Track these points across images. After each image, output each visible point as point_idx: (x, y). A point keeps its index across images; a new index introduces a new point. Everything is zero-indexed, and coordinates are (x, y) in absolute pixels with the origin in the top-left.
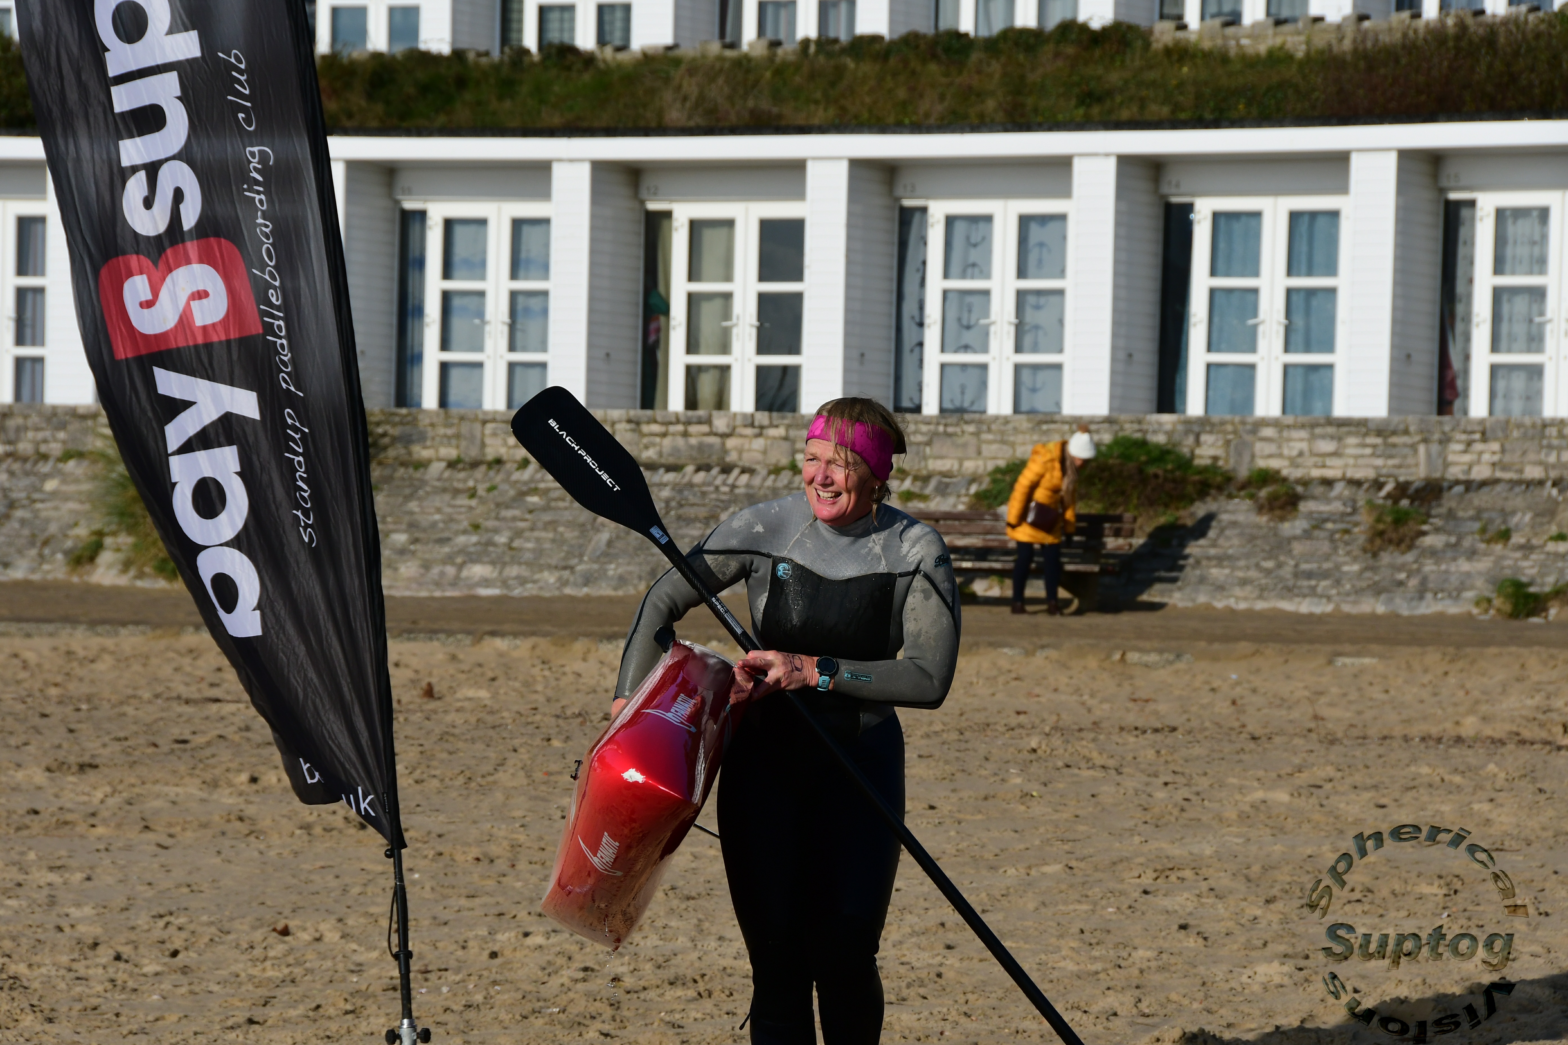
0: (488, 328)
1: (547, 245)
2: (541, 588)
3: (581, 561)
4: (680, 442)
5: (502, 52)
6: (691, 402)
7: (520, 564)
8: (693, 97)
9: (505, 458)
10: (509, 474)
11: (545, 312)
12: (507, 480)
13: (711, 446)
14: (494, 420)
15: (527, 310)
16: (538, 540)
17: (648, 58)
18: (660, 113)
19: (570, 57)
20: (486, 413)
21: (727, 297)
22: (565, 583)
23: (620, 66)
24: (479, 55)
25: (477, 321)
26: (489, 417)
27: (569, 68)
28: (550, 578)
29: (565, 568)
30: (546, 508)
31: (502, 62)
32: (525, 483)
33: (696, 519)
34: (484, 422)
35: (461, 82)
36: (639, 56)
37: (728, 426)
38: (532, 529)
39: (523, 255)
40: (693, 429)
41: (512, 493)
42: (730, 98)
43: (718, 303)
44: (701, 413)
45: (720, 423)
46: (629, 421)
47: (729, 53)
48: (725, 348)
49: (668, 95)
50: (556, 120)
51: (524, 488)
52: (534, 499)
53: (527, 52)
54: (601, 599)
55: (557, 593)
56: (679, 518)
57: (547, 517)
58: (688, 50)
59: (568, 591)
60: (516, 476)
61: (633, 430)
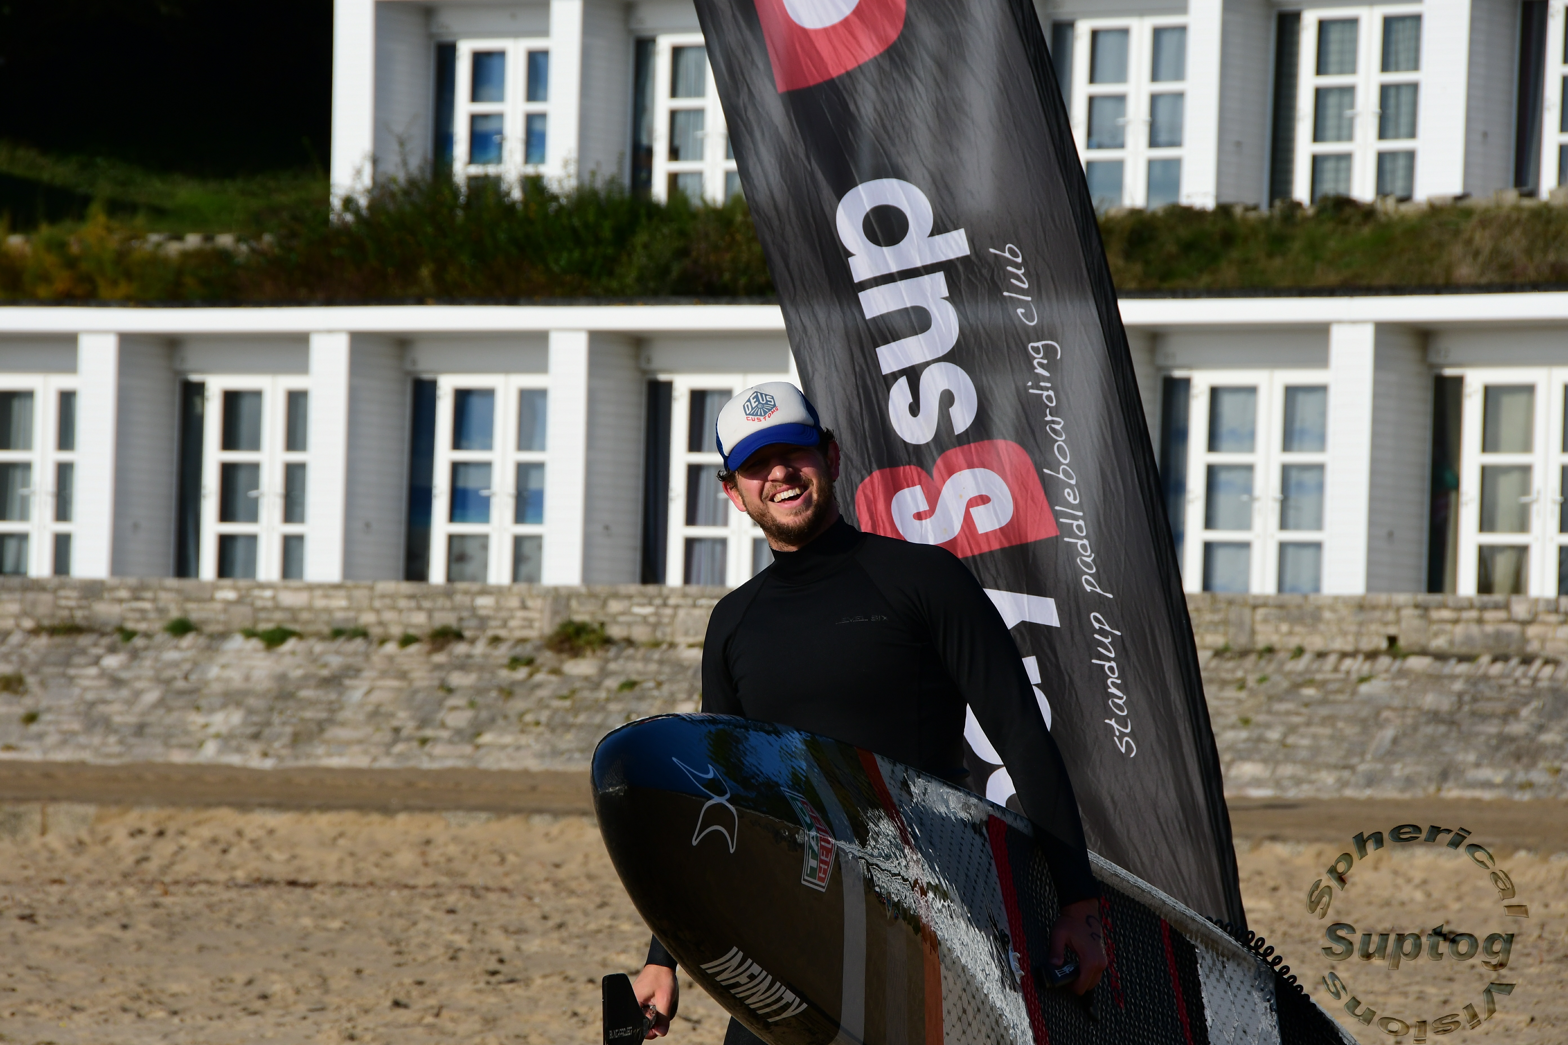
0: (1257, 506)
1: (1323, 414)
2: (1318, 790)
3: (1363, 761)
4: (1474, 629)
5: (1271, 205)
6: (1485, 585)
7: (1294, 762)
8: (1486, 252)
9: (1277, 646)
10: (1282, 664)
11: (1320, 487)
12: (1280, 670)
13: (1509, 635)
14: (1265, 605)
15: (1300, 485)
16: (1315, 737)
17: (1435, 210)
18: (1449, 269)
19: (1348, 211)
20: (1256, 597)
21: (1526, 470)
22: (1343, 784)
23: (1403, 218)
24: (1247, 209)
25: (1245, 498)
26: (1260, 602)
27: (1346, 222)
28: (1328, 778)
29: (1345, 767)
30: (1324, 702)
31: (1271, 218)
32: (1301, 674)
33: (1492, 716)
34: (1255, 607)
35: (1228, 239)
36: (1425, 207)
37: (1530, 612)
38: (1308, 724)
39: (1298, 425)
40: (1489, 615)
41: (1285, 684)
42: (1529, 252)
43: (1515, 477)
44: (1498, 597)
45: (1520, 609)
46: (1417, 606)
47: (1527, 203)
48: (1523, 526)
49: (1458, 250)
50: (1333, 278)
51: (1299, 680)
52: (1309, 692)
53: (1299, 205)
54: (1386, 803)
55: (1335, 795)
56: (1473, 714)
57: (1324, 711)
58: (1480, 200)
59: (1349, 793)
60: (1290, 666)
61: (1421, 617)
